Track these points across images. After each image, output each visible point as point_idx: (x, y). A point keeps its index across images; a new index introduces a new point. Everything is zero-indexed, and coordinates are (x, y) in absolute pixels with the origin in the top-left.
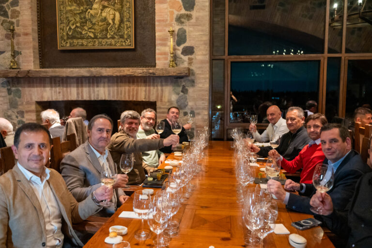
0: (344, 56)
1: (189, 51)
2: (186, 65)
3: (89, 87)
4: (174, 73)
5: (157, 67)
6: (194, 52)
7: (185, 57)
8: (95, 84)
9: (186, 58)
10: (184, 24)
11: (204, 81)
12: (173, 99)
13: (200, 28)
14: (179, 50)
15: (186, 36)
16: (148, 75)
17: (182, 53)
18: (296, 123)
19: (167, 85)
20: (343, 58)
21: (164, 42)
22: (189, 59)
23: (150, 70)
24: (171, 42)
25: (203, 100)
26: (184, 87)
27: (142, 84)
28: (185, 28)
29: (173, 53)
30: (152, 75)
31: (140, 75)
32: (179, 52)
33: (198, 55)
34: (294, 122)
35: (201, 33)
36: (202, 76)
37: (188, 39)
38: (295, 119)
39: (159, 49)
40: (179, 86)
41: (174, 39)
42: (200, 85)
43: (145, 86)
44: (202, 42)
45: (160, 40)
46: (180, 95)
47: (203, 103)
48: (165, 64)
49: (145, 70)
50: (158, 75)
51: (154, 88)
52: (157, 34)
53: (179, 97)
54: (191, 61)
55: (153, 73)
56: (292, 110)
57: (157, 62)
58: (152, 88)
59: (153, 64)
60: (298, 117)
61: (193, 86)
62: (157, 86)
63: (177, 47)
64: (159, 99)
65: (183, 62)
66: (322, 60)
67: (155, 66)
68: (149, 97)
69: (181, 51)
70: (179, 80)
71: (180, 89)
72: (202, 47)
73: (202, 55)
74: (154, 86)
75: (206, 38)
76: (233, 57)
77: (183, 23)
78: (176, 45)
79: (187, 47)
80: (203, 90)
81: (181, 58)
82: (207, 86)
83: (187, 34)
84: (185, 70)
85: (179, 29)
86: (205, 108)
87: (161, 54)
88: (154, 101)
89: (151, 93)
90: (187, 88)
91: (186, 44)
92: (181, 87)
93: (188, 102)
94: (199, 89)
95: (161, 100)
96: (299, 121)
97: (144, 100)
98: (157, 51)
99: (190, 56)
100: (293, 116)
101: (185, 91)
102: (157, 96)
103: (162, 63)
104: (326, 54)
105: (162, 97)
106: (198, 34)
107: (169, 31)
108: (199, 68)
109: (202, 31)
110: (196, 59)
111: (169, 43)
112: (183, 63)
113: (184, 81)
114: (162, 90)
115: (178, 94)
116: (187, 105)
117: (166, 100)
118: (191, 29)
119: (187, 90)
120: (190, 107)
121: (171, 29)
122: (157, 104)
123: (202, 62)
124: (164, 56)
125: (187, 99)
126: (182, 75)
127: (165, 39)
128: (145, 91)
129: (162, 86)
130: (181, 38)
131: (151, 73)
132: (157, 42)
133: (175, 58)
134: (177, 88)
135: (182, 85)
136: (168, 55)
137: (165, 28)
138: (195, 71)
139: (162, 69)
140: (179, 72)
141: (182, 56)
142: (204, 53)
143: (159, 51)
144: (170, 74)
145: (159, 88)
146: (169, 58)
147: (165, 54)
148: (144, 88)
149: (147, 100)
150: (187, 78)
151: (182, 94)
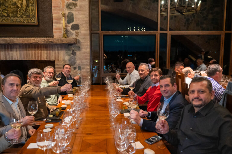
0: (169, 32)
1: (76, 27)
2: (74, 36)
3: (5, 51)
4: (66, 41)
5: (54, 38)
6: (79, 28)
7: (73, 31)
8: (10, 49)
9: (74, 32)
10: (72, 10)
11: (86, 47)
12: (66, 59)
13: (82, 12)
14: (69, 27)
15: (73, 17)
16: (48, 43)
17: (71, 29)
18: (145, 73)
19: (61, 50)
20: (168, 34)
21: (58, 21)
22: (76, 32)
23: (49, 39)
24: (64, 21)
25: (86, 59)
26: (73, 51)
27: (45, 49)
28: (72, 12)
29: (65, 29)
30: (51, 43)
31: (42, 43)
32: (69, 28)
33: (82, 30)
34: (143, 72)
35: (84, 16)
36: (85, 44)
37: (75, 20)
38: (144, 71)
39: (55, 26)
40: (70, 50)
41: (65, 19)
42: (84, 50)
43: (46, 51)
44: (84, 22)
45: (56, 19)
46: (71, 56)
47: (86, 61)
48: (60, 36)
49: (46, 39)
50: (55, 43)
51: (53, 52)
52: (53, 16)
53: (70, 57)
54: (77, 34)
55: (52, 42)
56: (142, 65)
57: (54, 34)
58: (51, 52)
59: (52, 36)
60: (146, 69)
61: (79, 50)
62: (55, 50)
63: (68, 25)
64: (57, 59)
65: (72, 34)
66: (157, 35)
67: (53, 37)
68: (50, 57)
69: (71, 27)
70: (70, 46)
71: (71, 52)
72: (84, 25)
73: (84, 30)
74: (52, 50)
75: (87, 19)
76: (104, 32)
77: (71, 9)
78: (67, 23)
79: (75, 25)
80: (86, 53)
81: (71, 32)
82: (88, 50)
83: (74, 16)
84: (73, 39)
85: (69, 13)
86: (87, 64)
87: (57, 29)
88: (53, 60)
89: (51, 55)
90: (75, 51)
91: (74, 23)
92: (71, 51)
93: (76, 61)
94: (84, 52)
95: (58, 60)
96: (146, 72)
97: (46, 60)
98: (54, 27)
99: (77, 31)
100: (143, 69)
101: (74, 53)
102: (55, 57)
103: (58, 35)
104: (159, 31)
105: (58, 57)
106: (81, 16)
107: (62, 14)
108: (84, 38)
109: (84, 14)
110: (80, 32)
111: (62, 22)
112: (72, 35)
113: (74, 47)
114: (58, 53)
115: (70, 55)
116: (76, 63)
117: (62, 60)
118: (77, 13)
119: (75, 53)
120: (78, 64)
121: (63, 12)
122: (55, 62)
123: (85, 35)
124: (59, 30)
125: (75, 59)
126: (72, 43)
127: (59, 19)
128: (47, 54)
129: (58, 50)
130: (70, 19)
131: (50, 42)
132: (54, 21)
133: (66, 31)
134: (69, 52)
135: (72, 49)
136: (61, 29)
137: (59, 12)
138: (80, 41)
139: (58, 39)
140: (69, 41)
141: (71, 31)
142: (86, 29)
143: (56, 27)
144: (64, 43)
145: (57, 52)
146: (63, 32)
147: (60, 29)
148: (46, 52)
149: (48, 60)
150: (75, 45)
151: (72, 55)
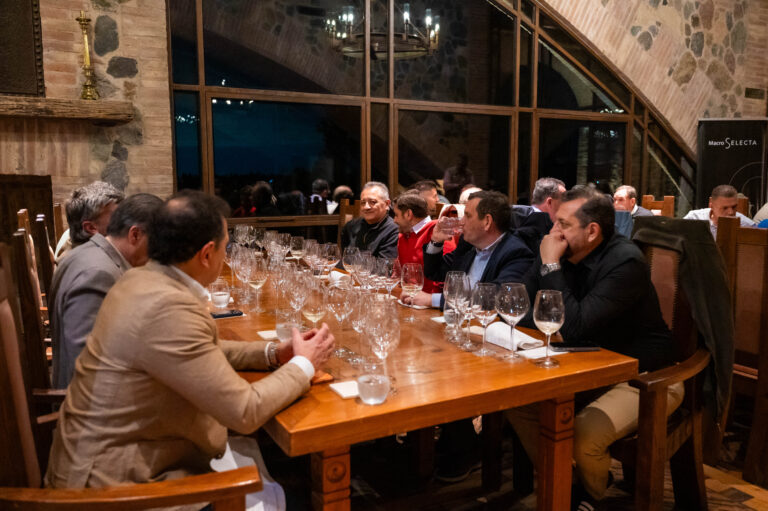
0: (395, 102)
1: (125, 67)
2: (119, 97)
4: (100, 112)
5: (48, 97)
6: (137, 72)
7: (117, 80)
9: (119, 82)
10: (111, 9)
11: (162, 132)
12: (92, 171)
13: (147, 21)
14: (102, 63)
15: (116, 34)
16: (33, 114)
17: (110, 71)
19: (75, 139)
20: (392, 105)
21: (63, 42)
22: (126, 84)
23: (37, 101)
24: (84, 45)
25: (162, 173)
26: (118, 143)
27: (12, 135)
28: (113, 16)
29: (90, 70)
30: (44, 114)
31: (10, 112)
32: (102, 70)
33: (147, 79)
35: (150, 33)
36: (158, 123)
37: (121, 45)
39: (49, 57)
40: (106, 142)
41: (90, 39)
42: (155, 142)
43: (17, 141)
44: (154, 53)
45: (54, 36)
46: (109, 162)
47: (163, 179)
48: (68, 91)
49: (24, 101)
50: (60, 115)
51: (44, 146)
52: (44, 21)
53: (108, 166)
54: (130, 91)
55: (48, 111)
57: (47, 84)
58: (37, 145)
61: (138, 143)
62: (51, 140)
63: (96, 57)
64: (59, 169)
65: (114, 90)
66: (363, 106)
67: (43, 94)
68: (31, 164)
69: (107, 66)
70: (106, 130)
71: (110, 148)
72: (155, 63)
73: (153, 80)
74: (42, 140)
75: (162, 45)
77: (108, 5)
78: (94, 53)
79: (120, 59)
80: (162, 152)
81: (109, 83)
82: (168, 143)
83: (119, 30)
84: (126, 107)
85: (100, 19)
86: (167, 188)
87: (58, 69)
88: (46, 174)
89: (37, 157)
90: (124, 146)
91: (117, 53)
92: (112, 145)
93: (128, 177)
94: (153, 149)
95: (64, 173)
97: (17, 172)
98: (46, 61)
99: (128, 80)
101: (120, 153)
102: (53, 164)
103: (61, 88)
104: (369, 98)
105: (65, 165)
106: (142, 33)
107: (77, 20)
108: (152, 105)
109: (153, 28)
110: (141, 86)
111: (77, 46)
112: (112, 92)
113: (118, 132)
114: (65, 151)
115: (105, 159)
116: (127, 184)
117: (77, 173)
118: (128, 21)
119: (125, 152)
120: (133, 188)
121: (84, 15)
122: (53, 181)
123: (156, 94)
124: (65, 73)
125: (125, 171)
126: (120, 117)
127: (64, 39)
128: (21, 151)
129: (63, 140)
130: (105, 38)
131: (41, 110)
132: (46, 40)
133: (94, 79)
134: (101, 146)
135: (113, 139)
136: (74, 70)
137: (64, 10)
138: (142, 113)
139: (70, 102)
140: (112, 111)
141: (110, 78)
142: (160, 75)
143: (52, 62)
144: (91, 115)
145: (58, 145)
146: (80, 79)
147: (68, 68)
148: (16, 145)
149: (27, 173)
150: (124, 126)
151: (114, 159)
